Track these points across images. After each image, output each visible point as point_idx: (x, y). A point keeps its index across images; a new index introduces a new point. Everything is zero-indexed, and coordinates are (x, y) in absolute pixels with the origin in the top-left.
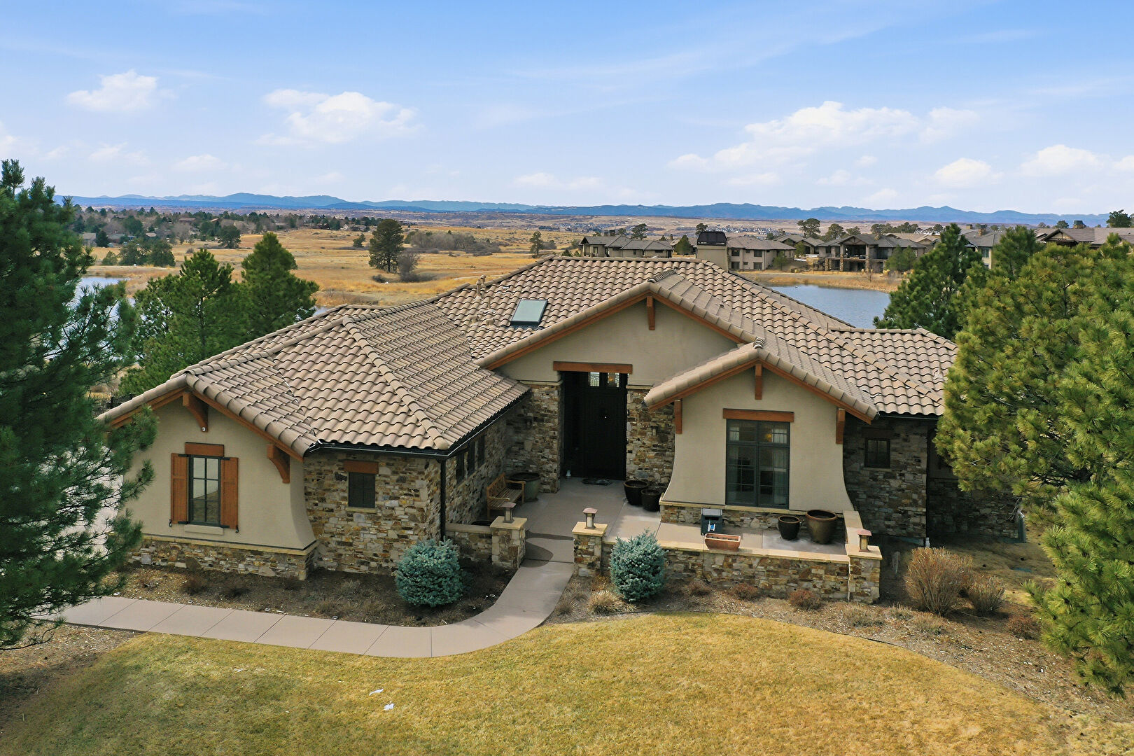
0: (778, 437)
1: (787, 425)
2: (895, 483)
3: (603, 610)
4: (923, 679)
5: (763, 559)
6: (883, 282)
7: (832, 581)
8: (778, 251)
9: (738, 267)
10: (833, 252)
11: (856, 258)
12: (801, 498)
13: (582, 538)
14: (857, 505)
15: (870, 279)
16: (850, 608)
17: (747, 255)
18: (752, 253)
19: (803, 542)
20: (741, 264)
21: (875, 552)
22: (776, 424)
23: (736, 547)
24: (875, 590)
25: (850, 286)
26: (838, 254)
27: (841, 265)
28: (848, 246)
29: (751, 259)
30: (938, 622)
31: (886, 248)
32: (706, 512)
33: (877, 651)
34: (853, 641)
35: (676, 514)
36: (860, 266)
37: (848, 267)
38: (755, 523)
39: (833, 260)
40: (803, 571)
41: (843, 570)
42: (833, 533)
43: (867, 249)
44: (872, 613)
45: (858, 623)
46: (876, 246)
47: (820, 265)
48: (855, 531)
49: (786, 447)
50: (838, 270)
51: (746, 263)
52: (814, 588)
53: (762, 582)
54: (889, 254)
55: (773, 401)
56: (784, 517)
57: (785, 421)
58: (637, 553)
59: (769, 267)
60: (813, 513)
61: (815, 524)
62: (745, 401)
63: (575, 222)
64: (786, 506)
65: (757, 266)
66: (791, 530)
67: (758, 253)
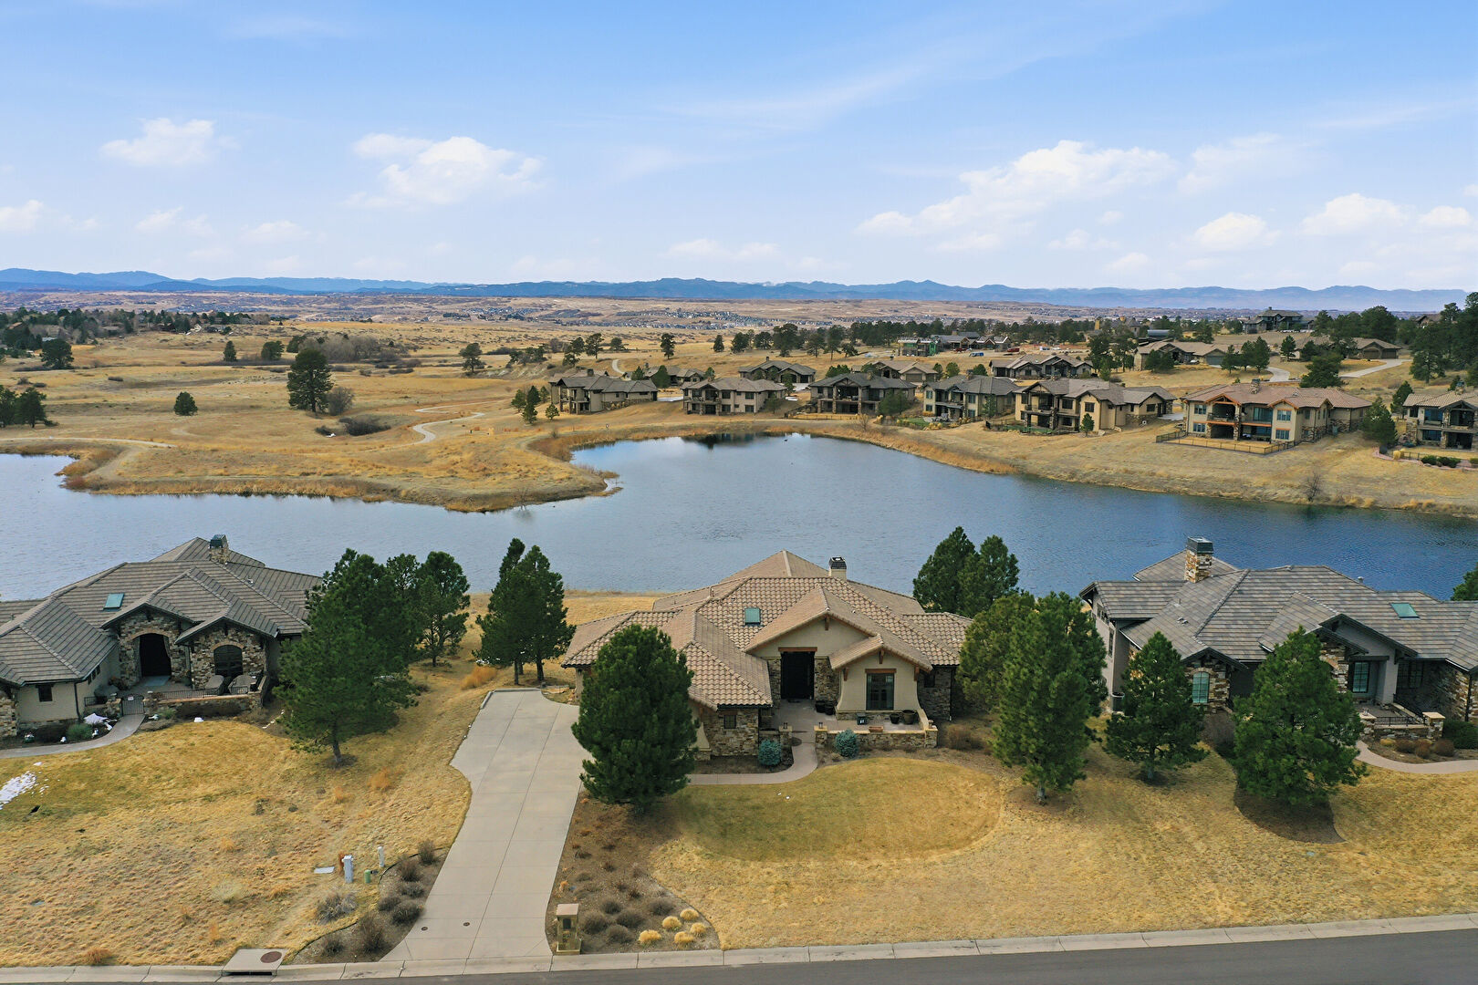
0: (889, 680)
1: (893, 675)
2: (937, 694)
3: (836, 760)
4: (955, 772)
5: (892, 735)
6: (877, 431)
7: (919, 740)
8: (770, 393)
9: (729, 410)
10: (826, 392)
11: (848, 400)
12: (899, 705)
13: (818, 733)
14: (922, 706)
15: (865, 427)
16: (926, 751)
17: (738, 397)
18: (743, 396)
19: (901, 724)
20: (732, 407)
21: (935, 728)
22: (888, 674)
23: (881, 731)
24: (935, 743)
25: (846, 436)
26: (830, 395)
27: (834, 406)
28: (841, 387)
29: (743, 402)
30: (959, 752)
31: (878, 390)
32: (859, 715)
33: (938, 764)
34: (928, 762)
35: (843, 716)
36: (852, 409)
37: (840, 408)
38: (879, 717)
39: (825, 402)
40: (907, 737)
41: (923, 736)
42: (913, 719)
43: (860, 391)
44: (935, 751)
45: (929, 756)
46: (868, 387)
47: (812, 407)
48: (925, 721)
49: (892, 685)
50: (831, 411)
51: (737, 406)
52: (912, 744)
53: (892, 743)
54: (881, 395)
55: (887, 665)
56: (893, 714)
57: (892, 673)
58: (848, 738)
59: (761, 410)
60: (905, 711)
61: (906, 716)
62: (875, 665)
63: (488, 306)
64: (892, 708)
65: (749, 409)
66: (895, 720)
67: (749, 395)
